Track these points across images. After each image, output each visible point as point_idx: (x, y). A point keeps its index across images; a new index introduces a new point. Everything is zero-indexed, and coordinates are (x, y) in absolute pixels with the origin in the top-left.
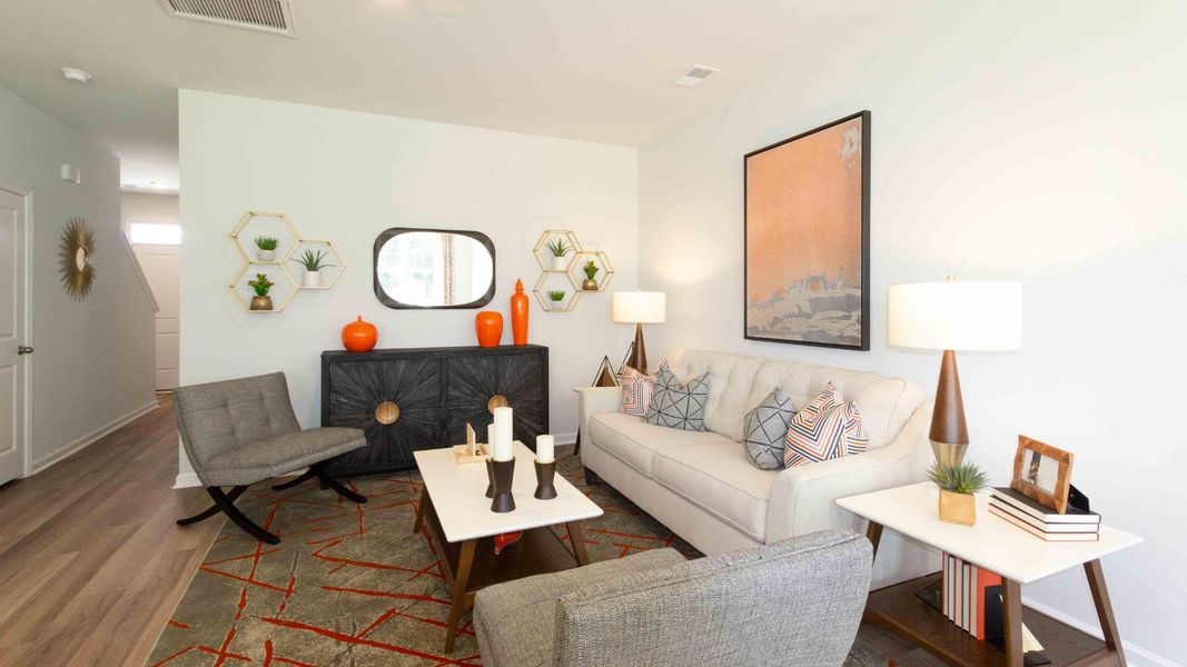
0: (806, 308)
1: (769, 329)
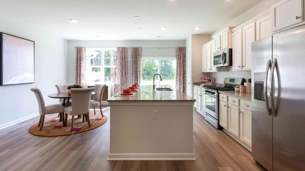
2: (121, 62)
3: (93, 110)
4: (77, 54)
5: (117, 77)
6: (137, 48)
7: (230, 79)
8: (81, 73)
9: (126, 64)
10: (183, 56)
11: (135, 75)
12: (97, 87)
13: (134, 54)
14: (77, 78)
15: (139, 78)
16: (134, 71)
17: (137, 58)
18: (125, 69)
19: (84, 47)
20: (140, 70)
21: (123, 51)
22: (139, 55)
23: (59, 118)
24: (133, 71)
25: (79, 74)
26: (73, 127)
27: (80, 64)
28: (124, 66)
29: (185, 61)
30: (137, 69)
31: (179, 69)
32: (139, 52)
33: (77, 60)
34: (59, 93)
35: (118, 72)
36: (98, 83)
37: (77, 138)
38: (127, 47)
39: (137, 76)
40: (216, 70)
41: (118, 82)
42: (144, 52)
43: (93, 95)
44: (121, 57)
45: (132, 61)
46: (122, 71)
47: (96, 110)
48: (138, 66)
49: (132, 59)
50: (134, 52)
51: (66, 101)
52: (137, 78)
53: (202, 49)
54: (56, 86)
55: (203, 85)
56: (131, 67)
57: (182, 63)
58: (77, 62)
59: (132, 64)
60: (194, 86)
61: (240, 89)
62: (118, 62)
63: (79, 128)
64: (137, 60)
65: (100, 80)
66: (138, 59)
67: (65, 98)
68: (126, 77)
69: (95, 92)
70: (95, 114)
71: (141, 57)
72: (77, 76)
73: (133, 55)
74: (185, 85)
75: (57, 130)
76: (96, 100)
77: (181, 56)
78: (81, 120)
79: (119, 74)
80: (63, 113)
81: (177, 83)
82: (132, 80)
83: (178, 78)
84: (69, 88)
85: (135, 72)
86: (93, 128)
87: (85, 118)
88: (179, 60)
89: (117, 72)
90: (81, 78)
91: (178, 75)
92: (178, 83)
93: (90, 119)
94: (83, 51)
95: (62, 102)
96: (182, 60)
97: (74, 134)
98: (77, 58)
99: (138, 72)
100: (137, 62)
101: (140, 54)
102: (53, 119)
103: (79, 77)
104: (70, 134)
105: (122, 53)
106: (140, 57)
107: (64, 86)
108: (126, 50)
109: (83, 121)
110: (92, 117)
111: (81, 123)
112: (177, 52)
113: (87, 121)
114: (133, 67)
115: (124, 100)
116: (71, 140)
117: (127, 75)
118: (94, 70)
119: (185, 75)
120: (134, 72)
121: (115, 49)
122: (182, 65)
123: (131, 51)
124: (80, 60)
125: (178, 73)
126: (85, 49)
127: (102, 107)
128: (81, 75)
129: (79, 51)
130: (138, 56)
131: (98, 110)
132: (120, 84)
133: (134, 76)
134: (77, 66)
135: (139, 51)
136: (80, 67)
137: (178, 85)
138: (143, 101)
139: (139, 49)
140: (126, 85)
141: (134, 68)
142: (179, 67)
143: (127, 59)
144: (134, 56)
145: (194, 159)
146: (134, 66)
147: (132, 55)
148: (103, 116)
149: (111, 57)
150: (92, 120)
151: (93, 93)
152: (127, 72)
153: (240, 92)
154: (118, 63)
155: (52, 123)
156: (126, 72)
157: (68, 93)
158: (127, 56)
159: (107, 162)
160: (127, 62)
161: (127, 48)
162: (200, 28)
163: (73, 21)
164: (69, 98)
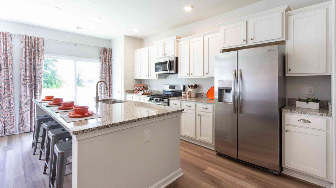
6: (34, 38)
7: (170, 86)
9: (10, 63)
10: (109, 59)
11: (31, 82)
13: (27, 48)
16: (28, 75)
17: (34, 54)
20: (41, 75)
22: (38, 51)
24: (26, 76)
29: (111, 65)
30: (35, 72)
31: (103, 74)
32: (39, 46)
38: (11, 32)
39: (35, 84)
40: (157, 77)
42: (48, 47)
45: (24, 59)
48: (37, 68)
50: (27, 43)
53: (135, 53)
55: (142, 92)
56: (21, 69)
57: (108, 67)
59: (24, 64)
60: (126, 95)
61: (188, 94)
64: (35, 58)
66: (37, 57)
71: (42, 54)
73: (26, 50)
74: (111, 94)
77: (106, 59)
81: (100, 92)
82: (23, 92)
83: (103, 85)
85: (31, 76)
88: (103, 64)
92: (103, 92)
96: (108, 64)
99: (38, 78)
100: (35, 62)
101: (40, 49)
106: (40, 54)
108: (9, 39)
112: (100, 53)
114: (26, 69)
115: (107, 125)
117: (11, 83)
119: (111, 83)
120: (28, 78)
122: (108, 70)
123: (22, 42)
130: (36, 52)
135: (40, 44)
138: (135, 121)
140: (10, 100)
141: (28, 71)
142: (103, 72)
143: (11, 54)
145: (182, 174)
146: (28, 67)
152: (10, 77)
153: (187, 97)
156: (8, 77)
158: (11, 49)
160: (12, 59)
161: (11, 35)
162: (139, 29)
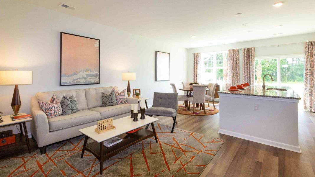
0: (85, 76)
1: (72, 82)
2: (232, 63)
3: (208, 104)
4: (195, 59)
5: (228, 77)
6: (249, 48)
8: (198, 74)
9: (238, 65)
11: (248, 75)
12: (211, 85)
13: (246, 55)
14: (195, 78)
15: (252, 79)
17: (249, 58)
18: (237, 70)
19: (200, 53)
20: (253, 71)
21: (234, 53)
22: (251, 56)
23: (184, 105)
24: (245, 72)
25: (196, 74)
26: (195, 112)
27: (197, 66)
28: (235, 67)
30: (250, 70)
32: (252, 53)
33: (195, 64)
34: (184, 88)
35: (230, 73)
36: (211, 82)
37: (197, 118)
38: (238, 48)
39: (250, 77)
41: (229, 81)
42: (258, 52)
43: (207, 91)
44: (232, 58)
45: (244, 62)
46: (233, 71)
47: (210, 104)
48: (251, 66)
49: (244, 60)
50: (246, 53)
51: (189, 94)
52: (250, 78)
54: (182, 83)
56: (243, 68)
58: (195, 65)
59: (244, 65)
62: (230, 63)
63: (198, 112)
64: (249, 61)
65: (212, 80)
66: (251, 60)
67: (188, 91)
68: (237, 78)
69: (208, 89)
70: (209, 107)
71: (254, 57)
72: (194, 76)
75: (184, 111)
76: (209, 95)
78: (199, 108)
79: (230, 75)
80: (188, 101)
81: (306, 86)
82: (244, 81)
83: (308, 79)
84: (191, 84)
86: (207, 114)
87: (201, 108)
88: (309, 58)
89: (228, 72)
90: (198, 78)
91: (308, 75)
92: (308, 85)
93: (205, 109)
94: (199, 56)
95: (186, 94)
97: (195, 115)
98: (195, 62)
99: (251, 73)
100: (249, 62)
101: (253, 55)
102: (181, 105)
103: (196, 77)
104: (193, 115)
105: (233, 55)
107: (187, 83)
108: (237, 52)
109: (200, 109)
110: (206, 108)
111: (199, 110)
113: (203, 110)
114: (245, 68)
116: (194, 118)
117: (238, 76)
118: (207, 71)
120: (246, 73)
121: (227, 52)
123: (243, 53)
124: (197, 64)
125: (308, 73)
126: (200, 55)
127: (214, 103)
128: (198, 75)
129: (196, 56)
130: (250, 57)
131: (211, 104)
132: (232, 84)
133: (246, 77)
134: (194, 69)
135: (252, 51)
136: (197, 69)
137: (308, 88)
139: (251, 49)
141: (246, 68)
143: (238, 60)
144: (246, 57)
146: (246, 67)
147: (244, 56)
148: (215, 109)
149: (222, 59)
150: (207, 110)
151: (207, 89)
152: (238, 72)
154: (229, 65)
155: (180, 107)
157: (190, 88)
158: (238, 58)
159: (218, 134)
160: (239, 63)
161: (238, 50)
163: (193, 37)
164: (191, 91)
